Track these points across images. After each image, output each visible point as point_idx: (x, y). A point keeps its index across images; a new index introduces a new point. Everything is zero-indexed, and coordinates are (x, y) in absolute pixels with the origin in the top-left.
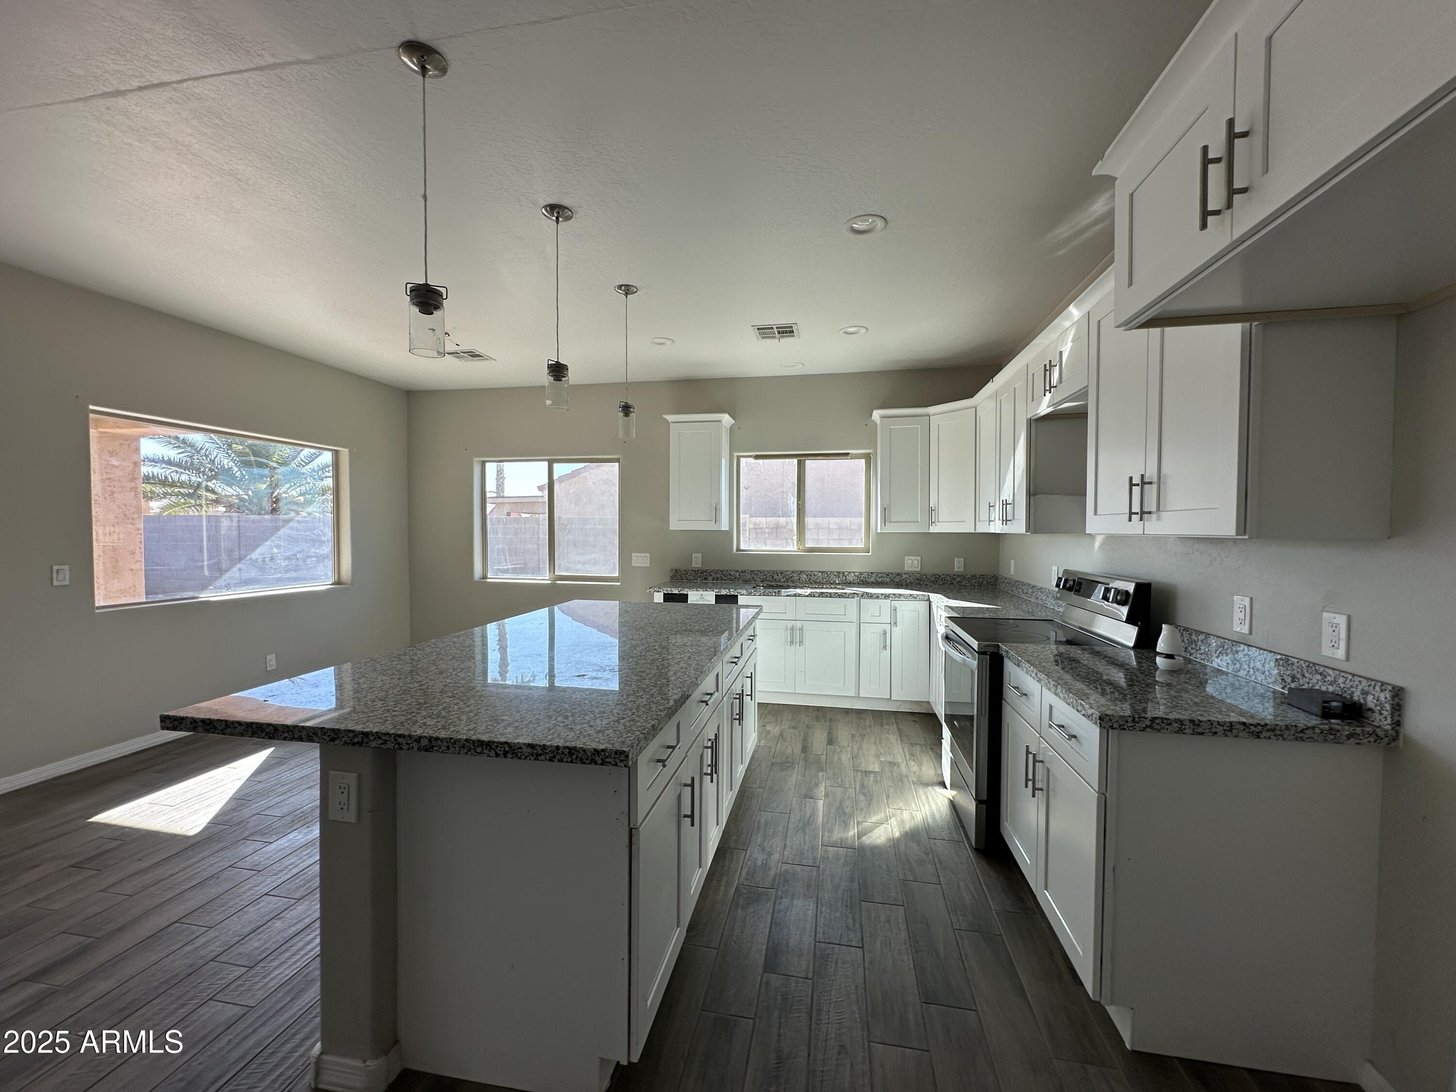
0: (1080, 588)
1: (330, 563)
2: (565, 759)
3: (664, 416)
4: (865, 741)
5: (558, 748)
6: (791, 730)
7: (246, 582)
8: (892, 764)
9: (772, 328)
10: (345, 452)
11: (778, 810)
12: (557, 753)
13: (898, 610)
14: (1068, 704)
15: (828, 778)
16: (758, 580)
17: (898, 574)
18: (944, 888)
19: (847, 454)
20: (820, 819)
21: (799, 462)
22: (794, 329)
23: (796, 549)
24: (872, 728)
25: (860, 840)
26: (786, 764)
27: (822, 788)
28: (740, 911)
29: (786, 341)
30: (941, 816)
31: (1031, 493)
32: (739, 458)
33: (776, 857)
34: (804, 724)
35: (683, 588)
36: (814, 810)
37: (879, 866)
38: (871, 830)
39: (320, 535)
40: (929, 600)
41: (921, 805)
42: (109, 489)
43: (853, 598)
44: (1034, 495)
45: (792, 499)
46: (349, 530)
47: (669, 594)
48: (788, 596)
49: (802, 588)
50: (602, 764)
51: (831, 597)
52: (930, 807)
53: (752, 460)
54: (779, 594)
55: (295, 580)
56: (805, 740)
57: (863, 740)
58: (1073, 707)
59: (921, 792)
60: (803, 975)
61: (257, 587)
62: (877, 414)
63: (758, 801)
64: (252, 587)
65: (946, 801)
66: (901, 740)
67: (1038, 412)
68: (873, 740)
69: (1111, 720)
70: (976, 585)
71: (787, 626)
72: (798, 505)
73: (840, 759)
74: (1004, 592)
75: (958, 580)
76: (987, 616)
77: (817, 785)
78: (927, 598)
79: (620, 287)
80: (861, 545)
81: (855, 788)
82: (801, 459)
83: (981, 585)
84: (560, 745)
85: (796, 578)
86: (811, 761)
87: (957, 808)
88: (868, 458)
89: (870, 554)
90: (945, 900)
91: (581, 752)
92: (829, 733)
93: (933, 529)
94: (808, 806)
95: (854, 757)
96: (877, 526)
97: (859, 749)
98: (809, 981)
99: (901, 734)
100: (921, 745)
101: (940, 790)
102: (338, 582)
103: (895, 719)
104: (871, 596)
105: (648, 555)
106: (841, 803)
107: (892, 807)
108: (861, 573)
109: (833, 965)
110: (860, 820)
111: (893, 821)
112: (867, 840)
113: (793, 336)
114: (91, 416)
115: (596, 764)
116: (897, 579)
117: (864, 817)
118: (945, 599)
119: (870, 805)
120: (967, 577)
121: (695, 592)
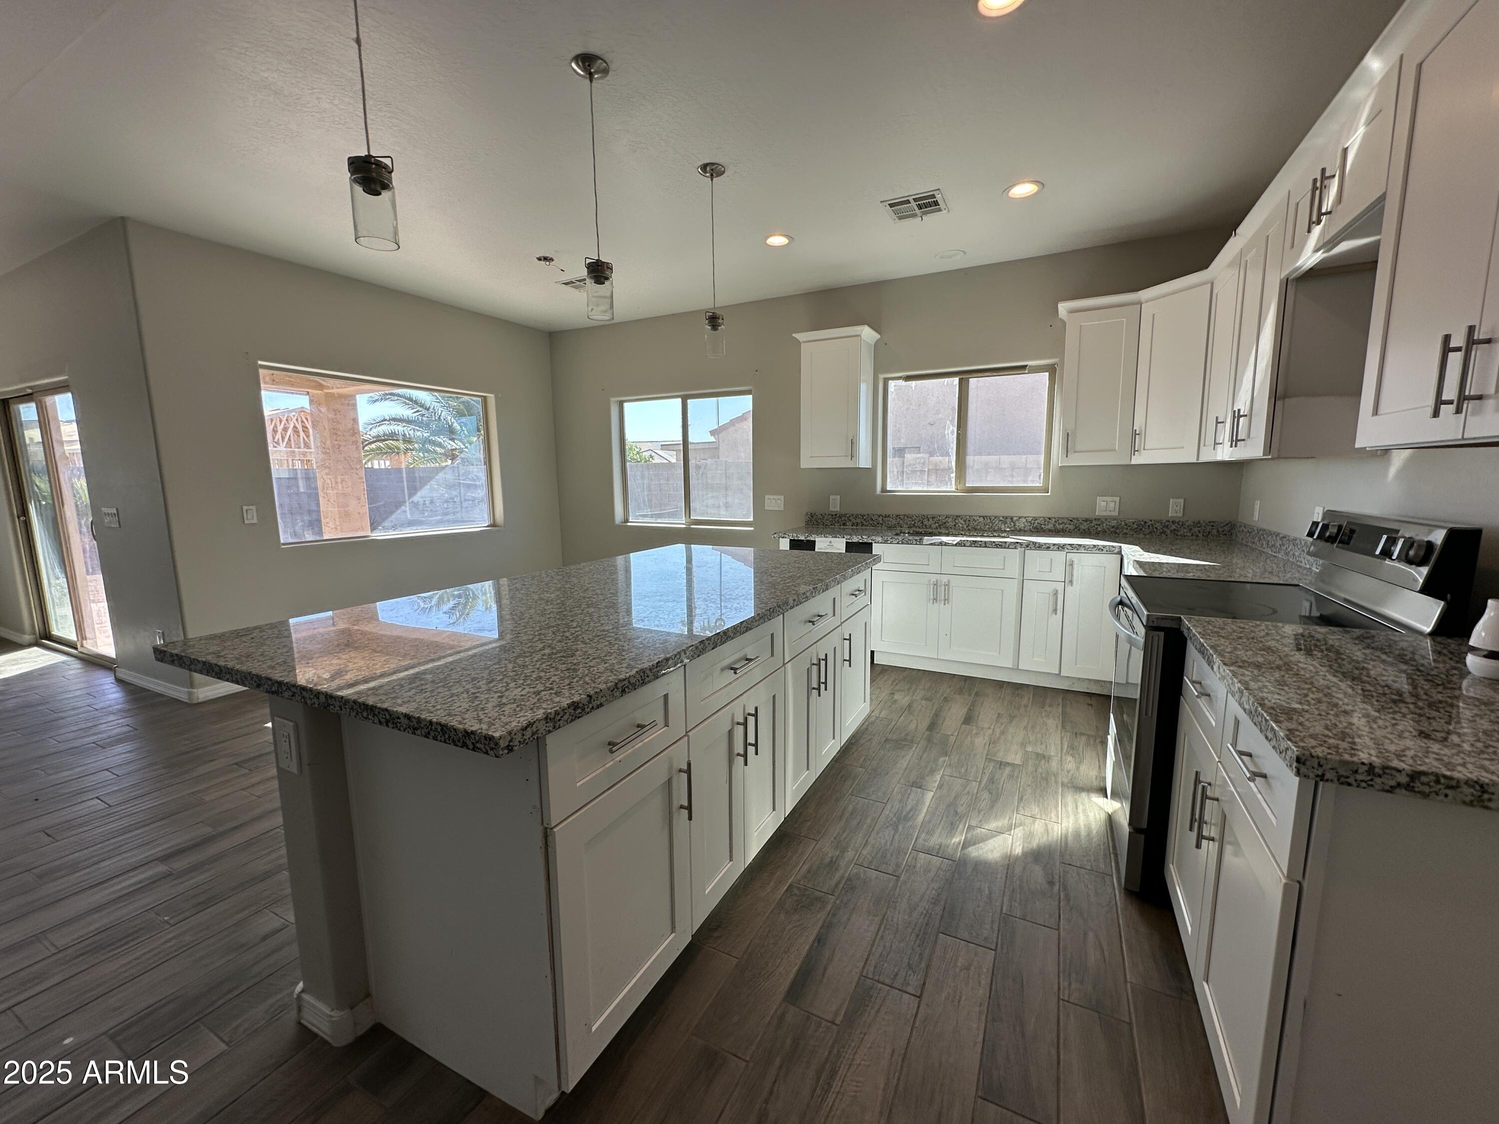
0: (1350, 538)
1: (485, 507)
2: (439, 738)
3: (794, 335)
4: (1014, 722)
5: (431, 722)
6: (924, 702)
7: (411, 523)
8: (1041, 757)
9: (908, 202)
10: (491, 397)
11: (874, 797)
12: (431, 729)
13: (1075, 566)
14: (1255, 724)
15: (950, 765)
16: (905, 526)
17: (1086, 520)
18: (1062, 937)
19: (1024, 367)
20: (921, 818)
21: (961, 380)
22: (938, 197)
23: (954, 489)
24: (1028, 709)
25: (963, 852)
26: (901, 743)
27: (938, 778)
28: (782, 916)
29: (932, 219)
30: (1089, 835)
31: (1278, 395)
32: (886, 381)
33: (850, 854)
34: (942, 695)
35: (810, 534)
36: (919, 802)
37: (979, 889)
38: (983, 839)
39: (474, 480)
40: (1120, 553)
41: (1064, 815)
42: (336, 442)
43: (1015, 548)
44: (1285, 396)
45: (951, 428)
46: (499, 474)
47: (794, 540)
48: (931, 544)
49: (948, 535)
50: (473, 750)
51: (986, 547)
52: (1077, 820)
53: (901, 383)
54: (920, 542)
55: (455, 522)
56: (936, 715)
57: (1011, 721)
58: (1261, 731)
59: (1070, 799)
60: (829, 1017)
61: (420, 528)
62: (1063, 308)
63: (853, 783)
64: (415, 528)
65: (1103, 816)
66: (1063, 727)
67: (1298, 264)
68: (1025, 724)
69: (1320, 765)
70: (1200, 535)
71: (930, 581)
72: (958, 435)
73: (972, 743)
74: (1242, 544)
75: (1174, 527)
76: (1190, 575)
77: (932, 772)
78: (1117, 550)
79: (704, 167)
80: (1039, 484)
81: (980, 782)
82: (964, 377)
83: (1207, 535)
84: (435, 720)
85: (951, 523)
86: (935, 741)
87: (1114, 828)
88: (1052, 370)
89: (1049, 494)
90: (1059, 955)
91: (453, 731)
92: (970, 709)
93: (1137, 460)
94: (911, 797)
95: (993, 742)
96: (1057, 458)
97: (1003, 733)
98: (834, 1026)
99: (1065, 721)
100: (1088, 735)
101: (1098, 800)
102: (494, 525)
103: (1063, 699)
104: (1039, 547)
105: (782, 497)
106: (955, 798)
107: (1022, 812)
108: (1035, 519)
109: (873, 1012)
110: (973, 823)
111: (1019, 832)
112: (974, 852)
113: (940, 210)
114: (261, 371)
115: (468, 748)
116: (1084, 526)
117: (980, 821)
118: (1142, 552)
119: (992, 807)
120: (1187, 524)
121: (824, 539)
